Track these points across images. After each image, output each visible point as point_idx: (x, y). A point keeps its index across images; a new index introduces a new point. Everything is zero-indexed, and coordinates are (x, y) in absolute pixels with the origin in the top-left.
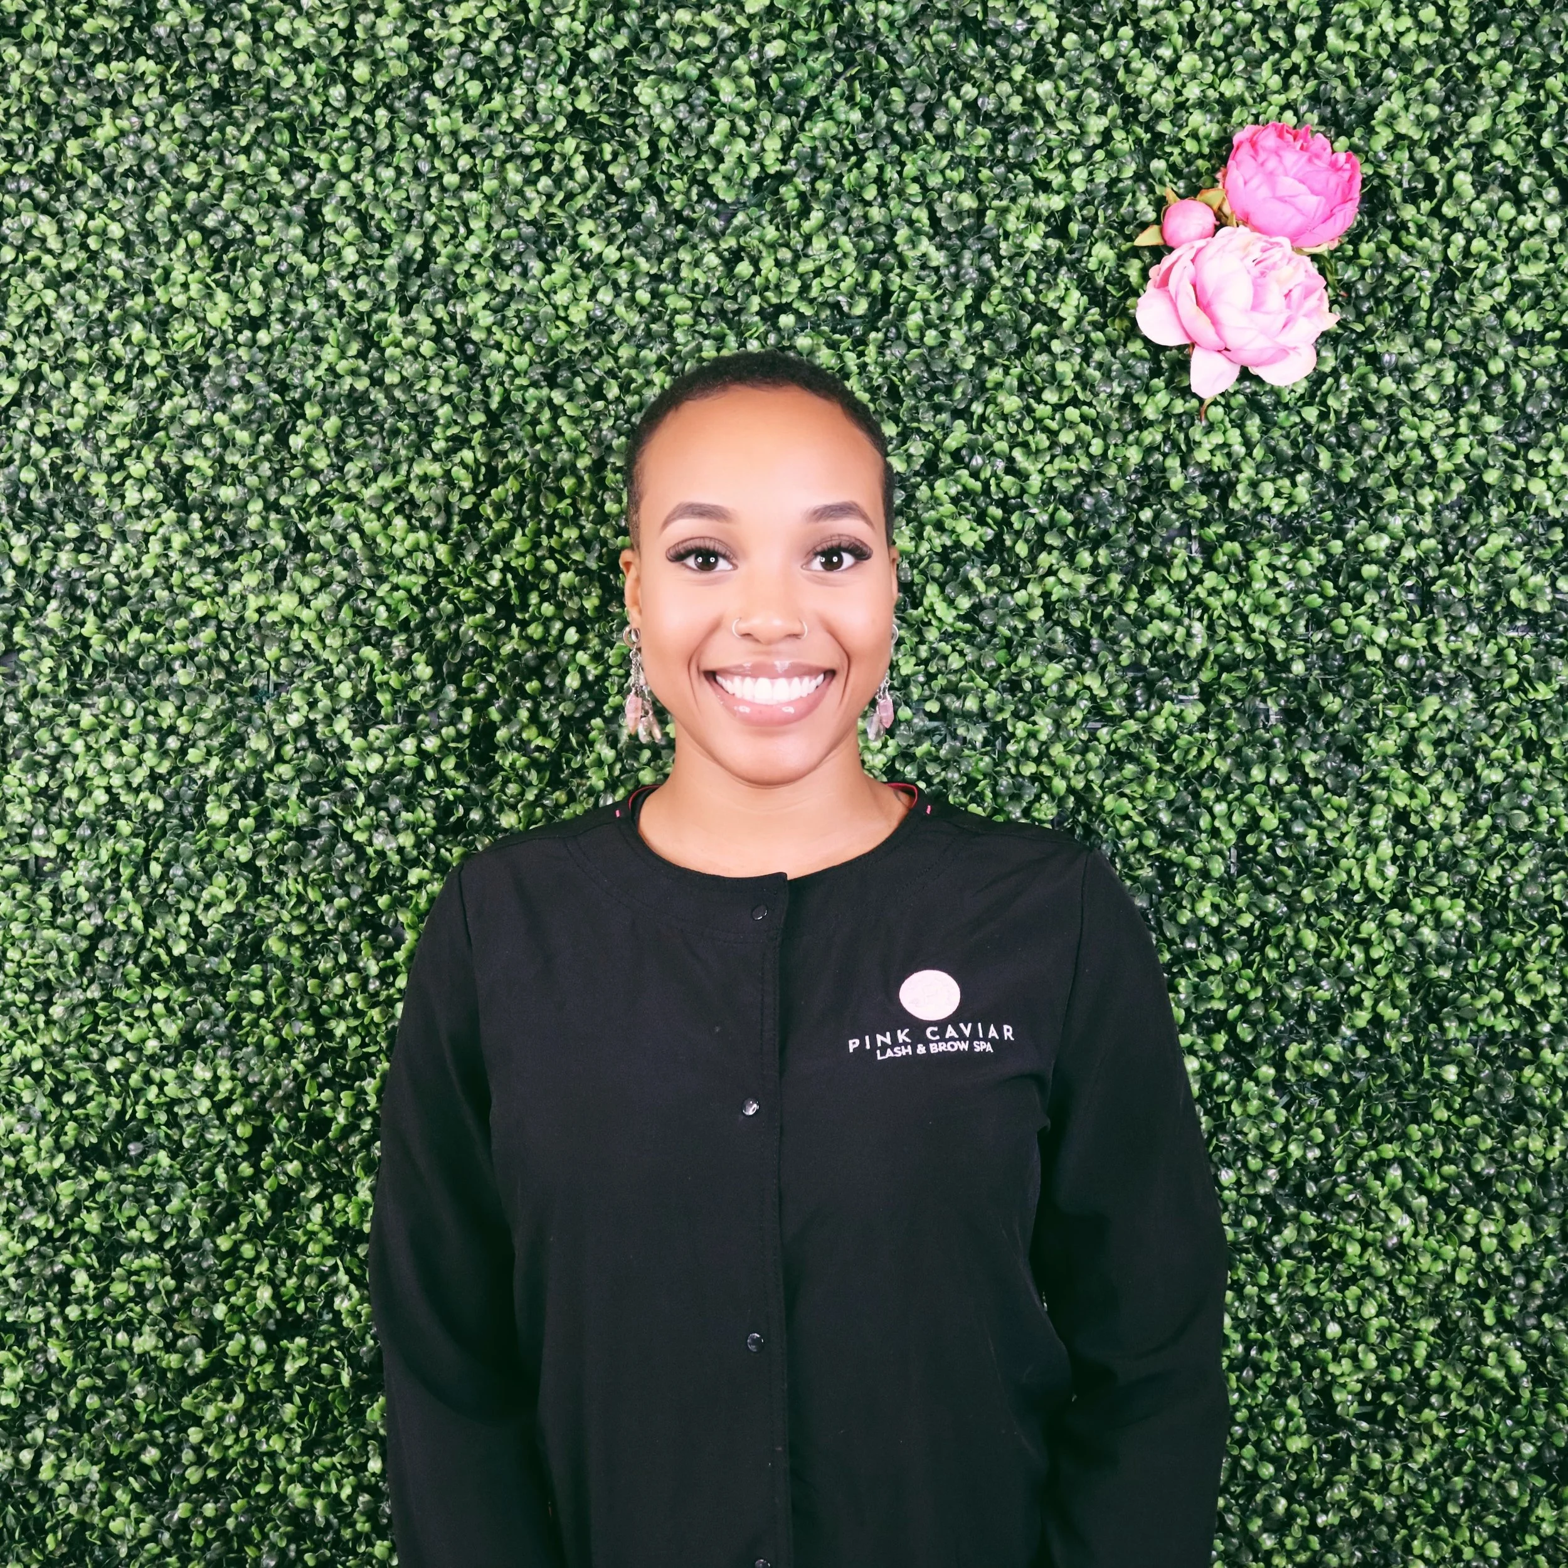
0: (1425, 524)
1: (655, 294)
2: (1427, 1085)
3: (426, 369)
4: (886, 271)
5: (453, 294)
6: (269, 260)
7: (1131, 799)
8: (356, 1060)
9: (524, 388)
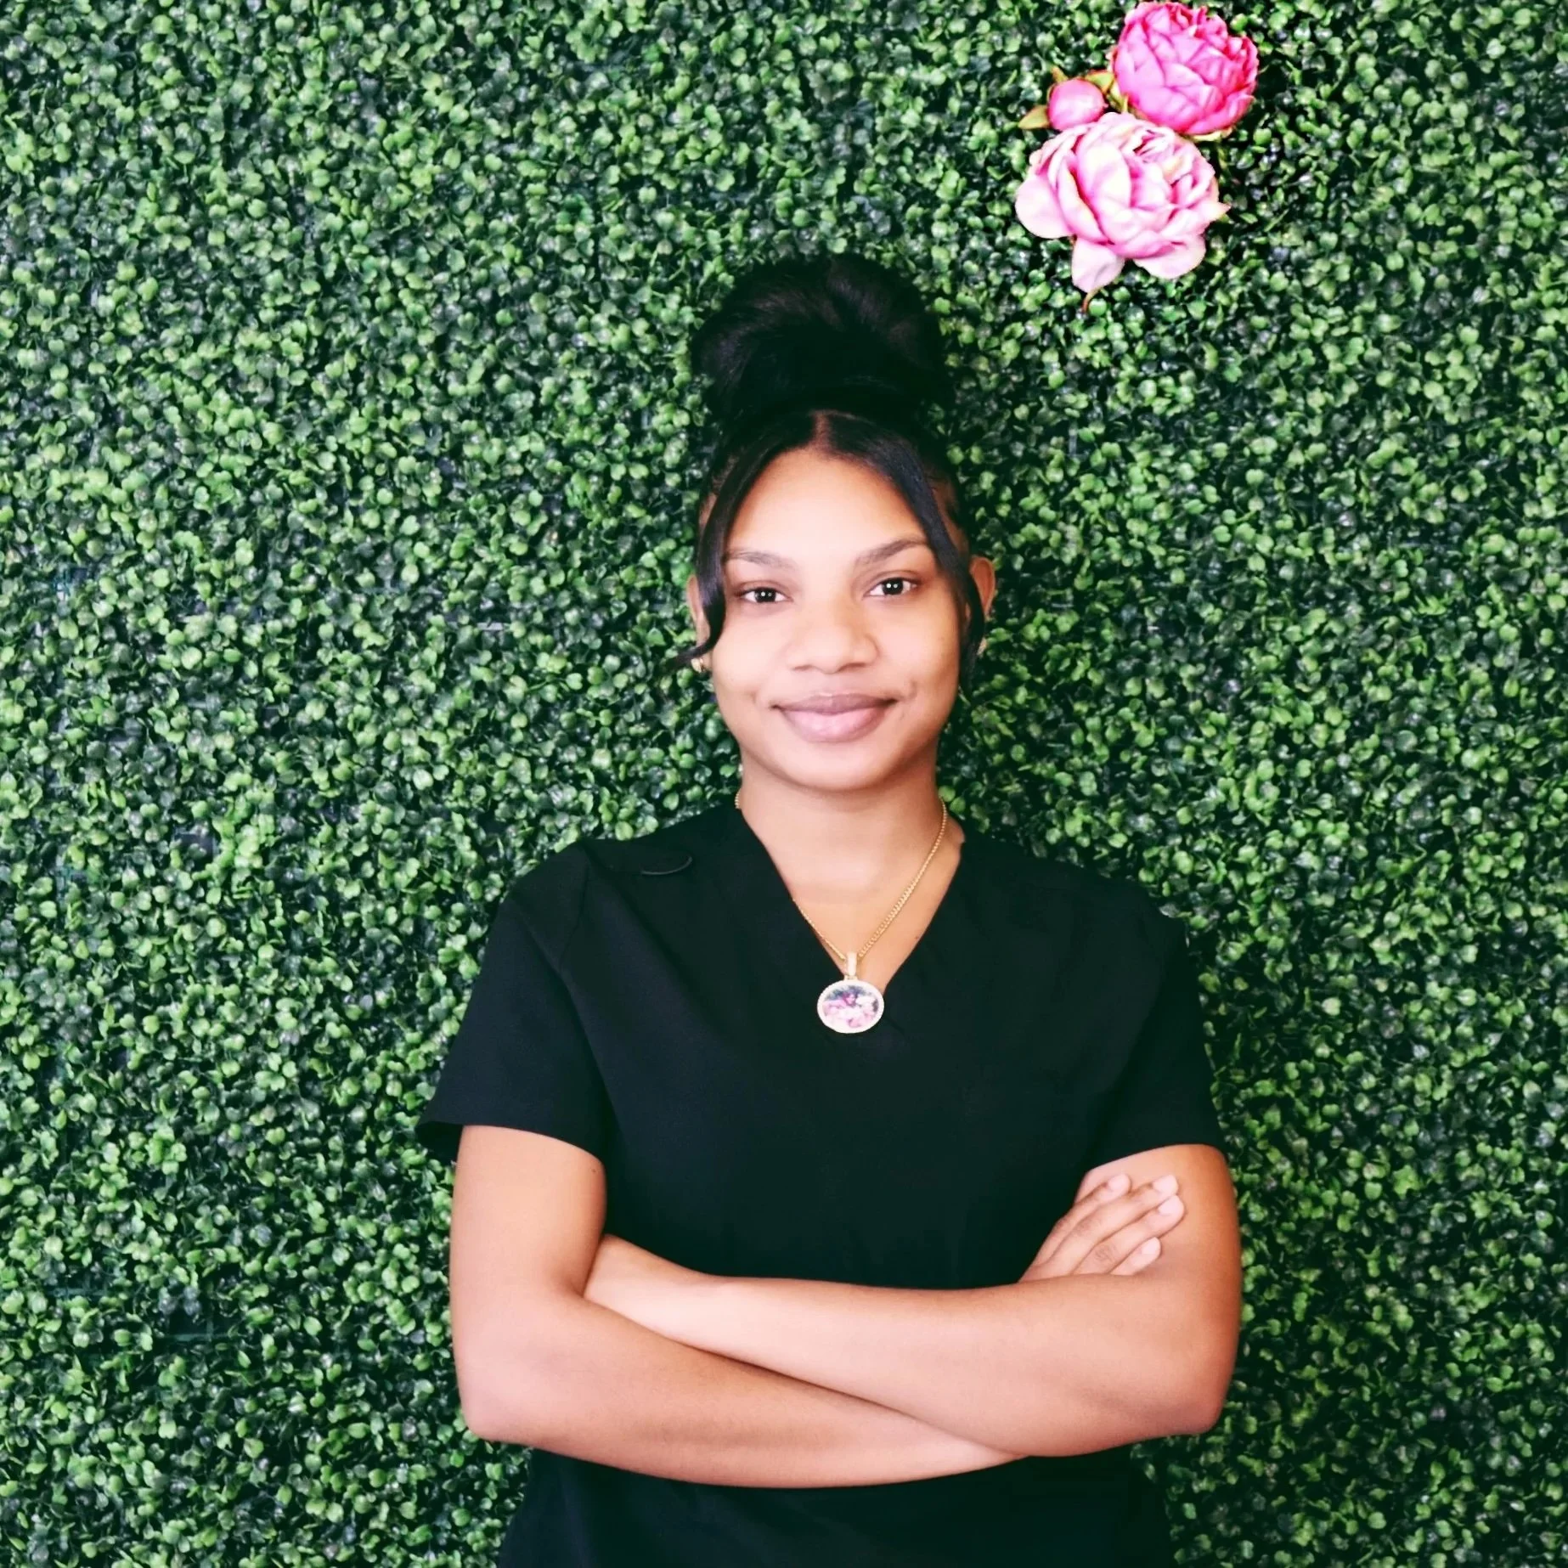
0: (1315, 429)
1: (505, 159)
2: (1308, 1020)
3: (254, 230)
4: (754, 143)
5: (283, 148)
6: (77, 100)
7: (1001, 712)
8: (161, 983)
9: (362, 257)
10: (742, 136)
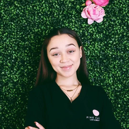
0: (116, 40)
1: (24, 11)
2: (116, 107)
4: (52, 8)
9: (8, 22)
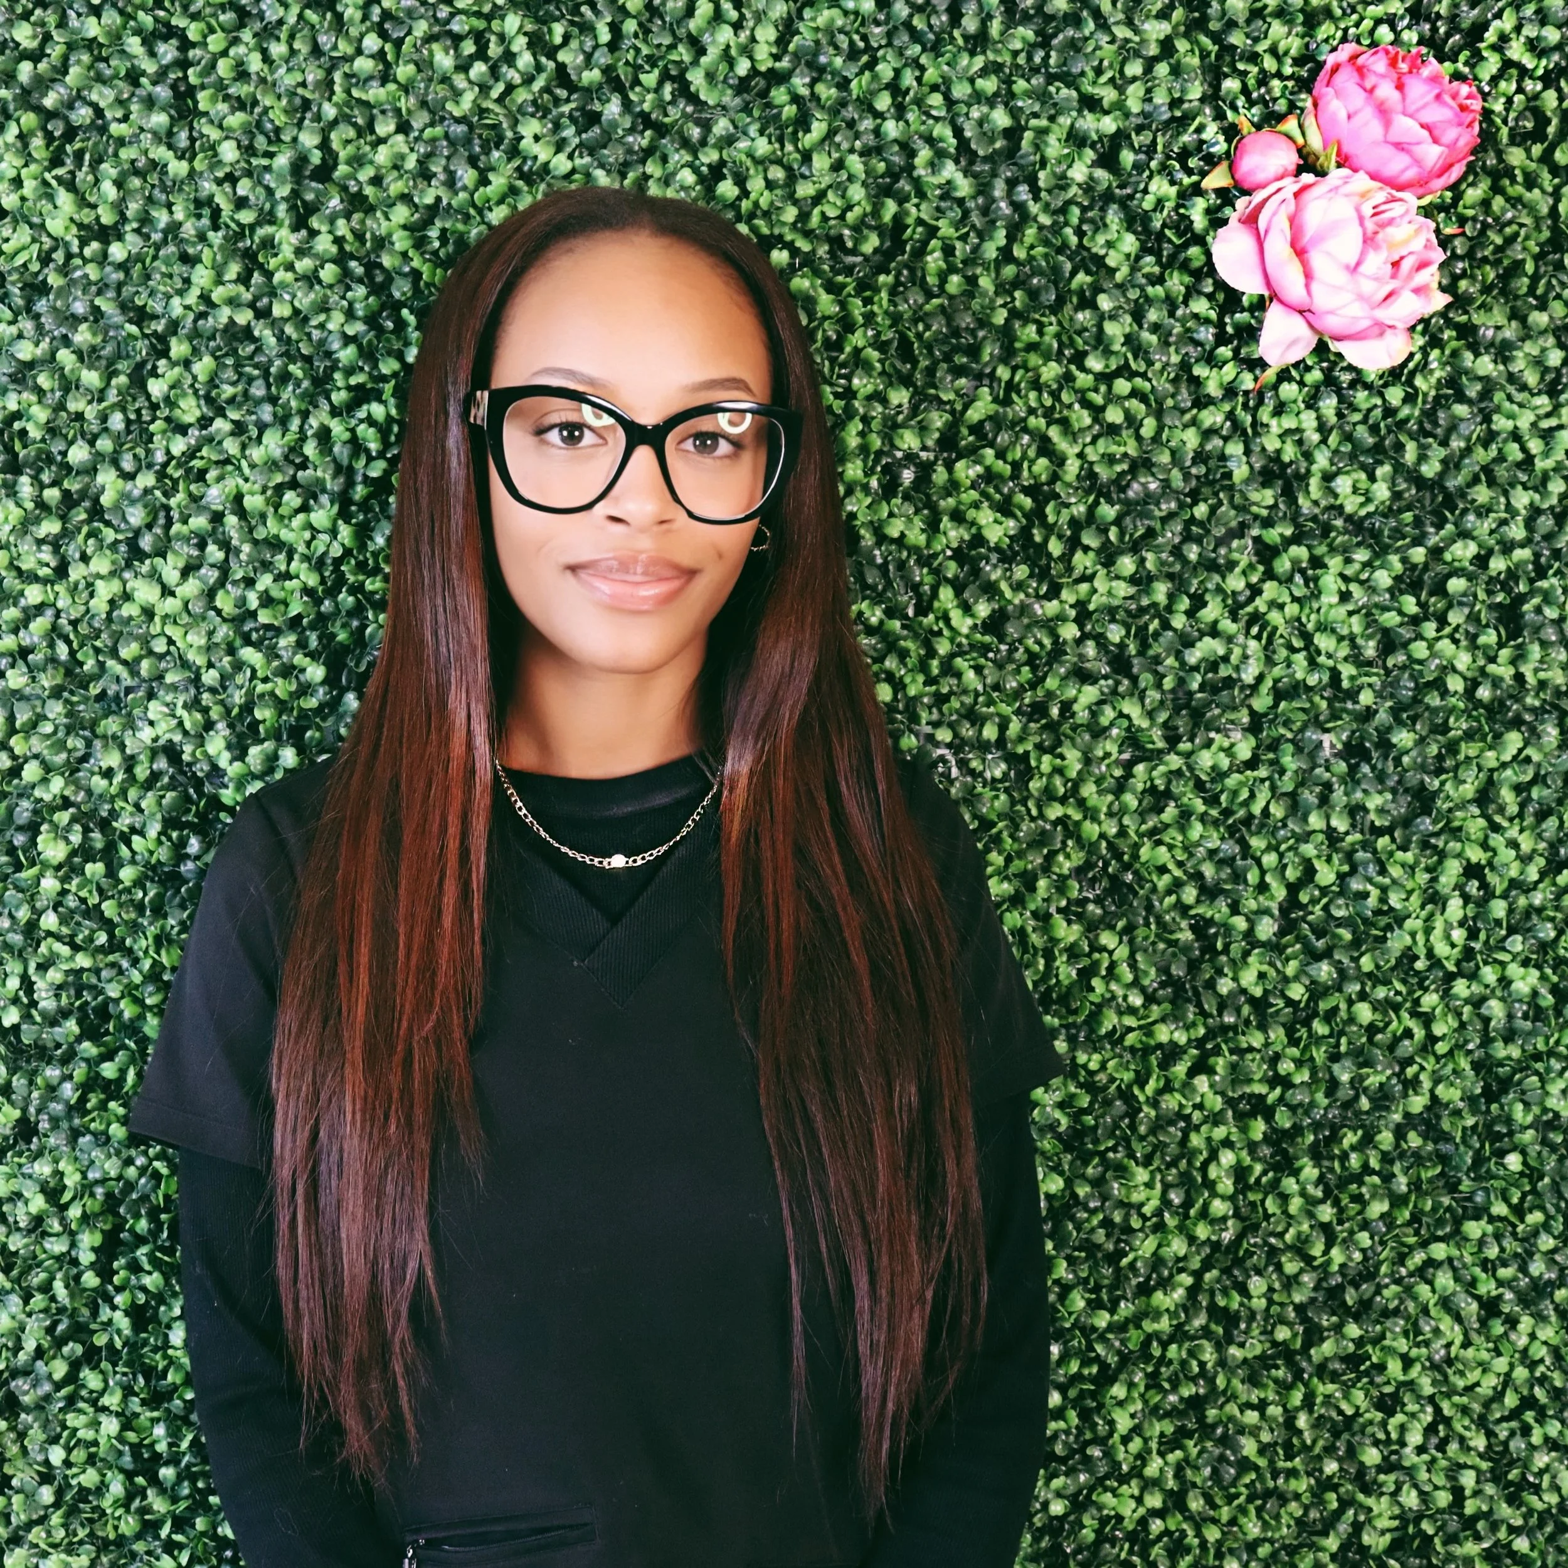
0: (1517, 531)
2: (1487, 1175)
3: (325, 299)
4: (902, 200)
5: (357, 205)
6: (126, 154)
7: (1171, 847)
10: (887, 191)
